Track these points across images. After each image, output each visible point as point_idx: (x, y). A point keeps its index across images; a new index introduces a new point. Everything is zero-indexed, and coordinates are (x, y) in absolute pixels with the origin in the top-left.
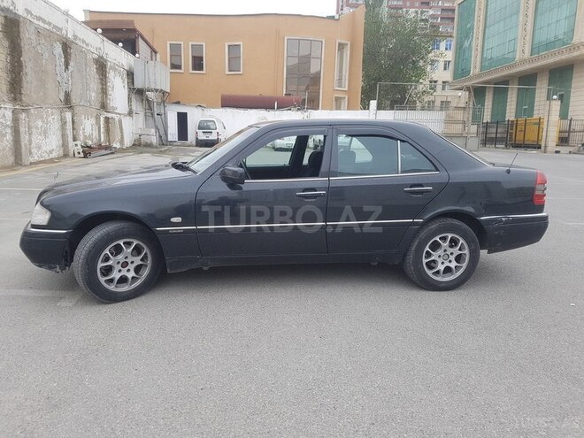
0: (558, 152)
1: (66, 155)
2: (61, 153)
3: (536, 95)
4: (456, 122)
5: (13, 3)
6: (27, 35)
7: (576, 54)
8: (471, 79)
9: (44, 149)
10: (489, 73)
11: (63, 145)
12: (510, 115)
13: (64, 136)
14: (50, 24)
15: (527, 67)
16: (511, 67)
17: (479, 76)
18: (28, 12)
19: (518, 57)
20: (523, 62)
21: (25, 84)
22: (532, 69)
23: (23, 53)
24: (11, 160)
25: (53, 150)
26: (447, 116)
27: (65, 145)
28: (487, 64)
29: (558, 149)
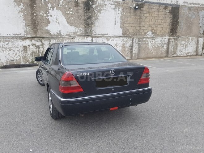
1: (197, 55)
2: (195, 53)
5: (177, 1)
6: (183, 11)
9: (184, 52)
11: (196, 51)
13: (197, 47)
14: (199, 4)
18: (185, 2)
21: (179, 29)
23: (180, 18)
24: (165, 55)
25: (190, 52)
27: (197, 51)
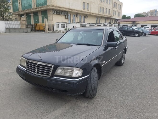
0: (49, 32)
3: (39, 17)
4: (24, 25)
7: (48, 8)
8: (19, 12)
10: (25, 11)
12: (33, 23)
15: (36, 10)
16: (31, 9)
17: (22, 11)
19: (33, 7)
20: (34, 8)
22: (37, 10)
26: (21, 23)
28: (24, 8)
29: (49, 31)
